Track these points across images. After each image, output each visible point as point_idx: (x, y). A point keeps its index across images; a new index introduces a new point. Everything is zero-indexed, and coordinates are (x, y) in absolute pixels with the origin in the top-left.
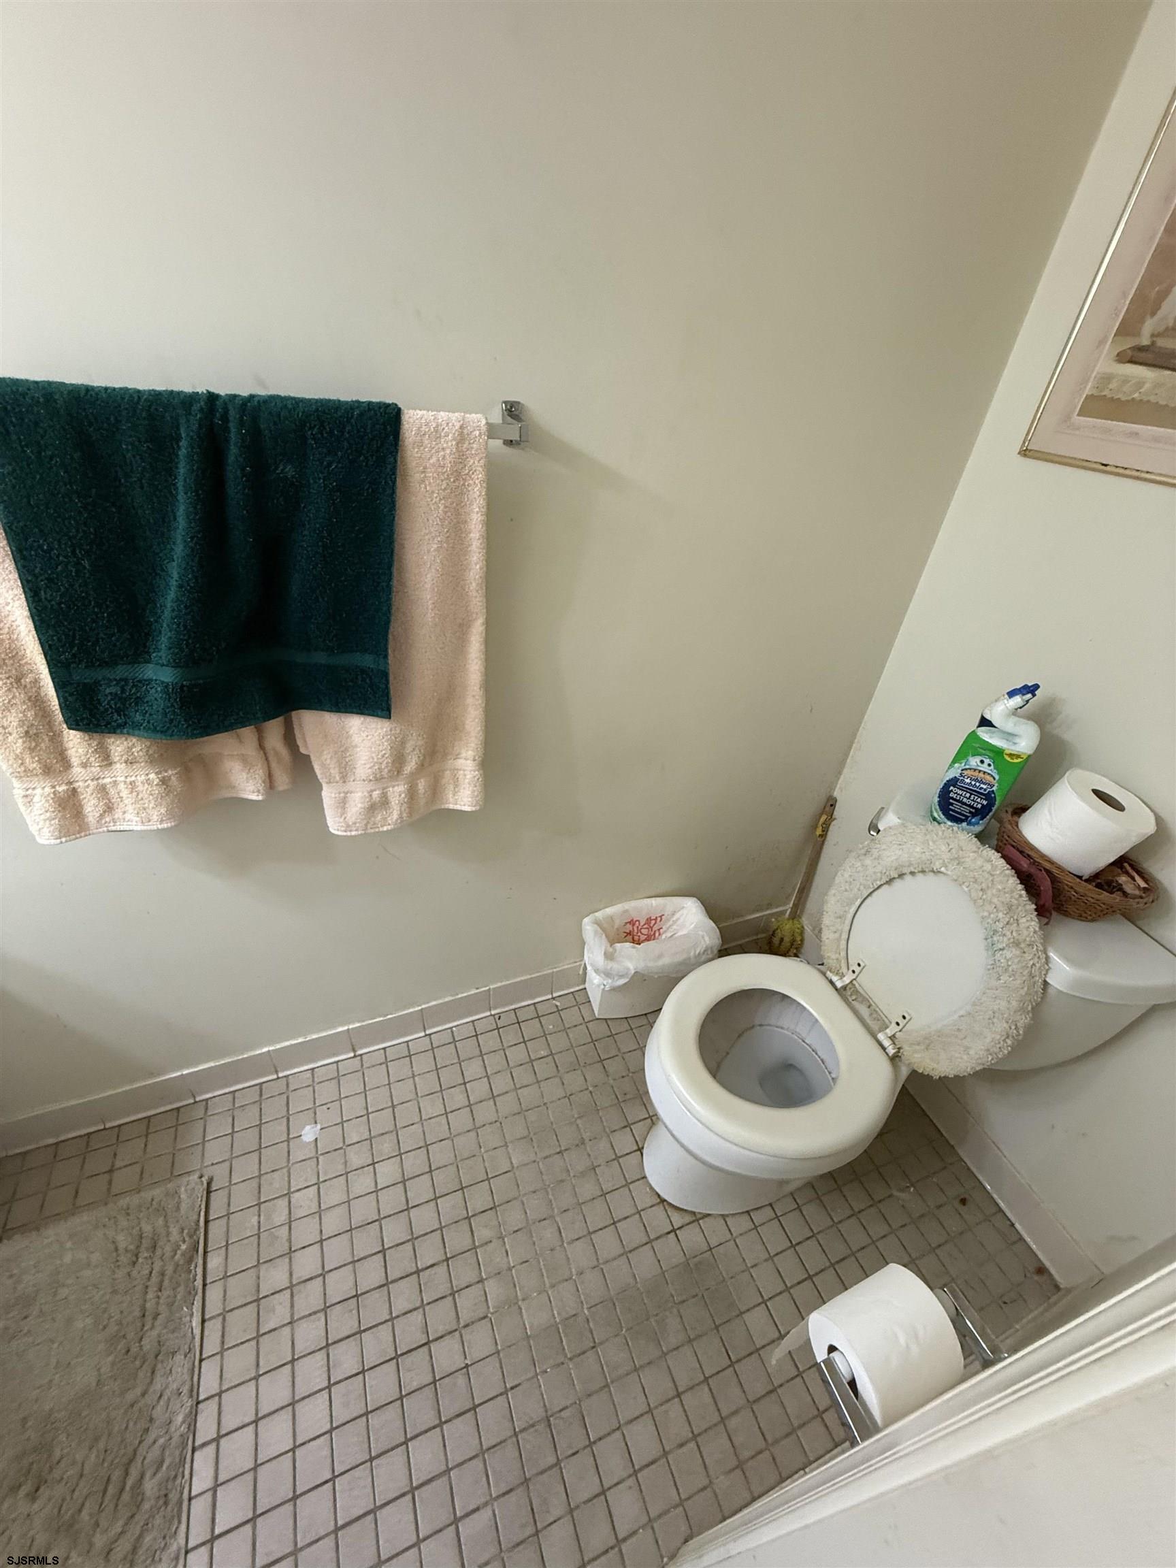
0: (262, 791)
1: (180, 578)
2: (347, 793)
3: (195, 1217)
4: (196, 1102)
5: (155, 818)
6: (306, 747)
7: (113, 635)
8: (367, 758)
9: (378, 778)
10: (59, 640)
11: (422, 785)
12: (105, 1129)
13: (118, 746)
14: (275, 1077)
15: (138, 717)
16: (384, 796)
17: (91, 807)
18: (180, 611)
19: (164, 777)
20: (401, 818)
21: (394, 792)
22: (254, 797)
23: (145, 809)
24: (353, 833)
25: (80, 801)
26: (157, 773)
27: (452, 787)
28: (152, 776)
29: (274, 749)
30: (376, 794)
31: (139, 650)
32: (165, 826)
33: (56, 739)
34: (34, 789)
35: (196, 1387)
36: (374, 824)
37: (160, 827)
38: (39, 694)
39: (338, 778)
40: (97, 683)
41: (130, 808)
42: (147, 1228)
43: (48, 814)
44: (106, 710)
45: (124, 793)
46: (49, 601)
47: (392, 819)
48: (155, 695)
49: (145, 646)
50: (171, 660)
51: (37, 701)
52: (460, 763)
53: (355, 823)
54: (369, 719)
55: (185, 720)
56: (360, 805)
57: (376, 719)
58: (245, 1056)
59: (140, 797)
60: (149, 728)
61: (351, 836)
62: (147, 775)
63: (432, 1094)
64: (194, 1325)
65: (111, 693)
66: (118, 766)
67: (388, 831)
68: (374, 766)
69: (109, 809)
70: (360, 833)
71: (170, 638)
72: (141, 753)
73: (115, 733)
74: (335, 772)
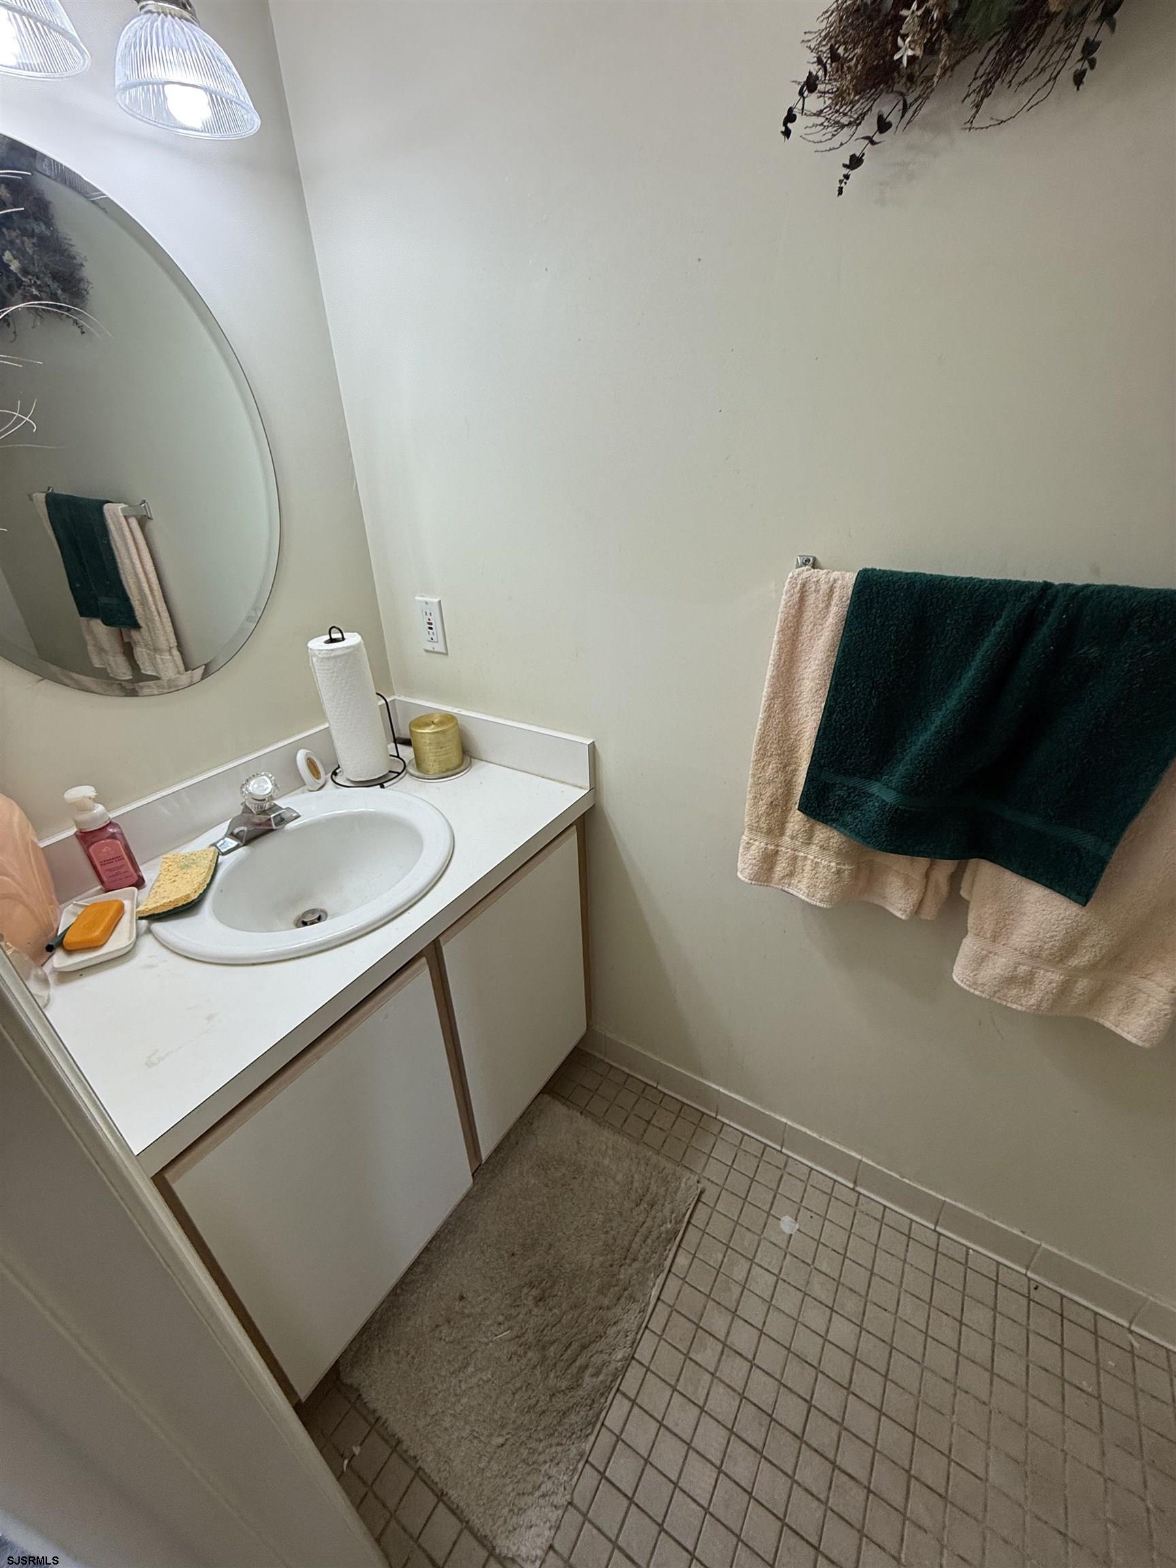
0: (908, 912)
1: (941, 726)
2: (991, 953)
3: (684, 1210)
4: (715, 1118)
5: (819, 896)
6: (970, 892)
7: (865, 754)
8: (1031, 930)
9: (1034, 955)
10: (827, 749)
11: (1082, 985)
12: (656, 1088)
13: (823, 833)
14: (779, 1149)
15: (849, 819)
16: (1032, 974)
17: (781, 867)
18: (927, 751)
19: (841, 869)
20: (1039, 1006)
21: (1043, 977)
22: (899, 914)
23: (815, 886)
24: (977, 993)
25: (776, 860)
26: (837, 864)
27: (1120, 1005)
28: (833, 864)
29: (937, 881)
30: (1022, 969)
31: (874, 773)
32: (822, 905)
33: (786, 812)
34: (755, 840)
35: (637, 1341)
36: (1005, 995)
37: (818, 904)
38: (792, 779)
39: (989, 936)
40: (834, 785)
41: (805, 881)
42: (653, 1188)
43: (754, 861)
44: (830, 805)
45: (808, 868)
46: (836, 722)
47: (1027, 1001)
48: (872, 807)
49: (882, 769)
50: (900, 787)
51: (788, 785)
52: (1149, 985)
53: (984, 984)
54: (1055, 895)
55: (886, 836)
56: (998, 971)
57: (1063, 898)
58: (767, 1113)
59: (816, 876)
60: (854, 831)
61: (973, 994)
62: (830, 862)
63: (918, 1298)
64: (653, 1293)
65: (839, 795)
66: (814, 846)
67: (1015, 1010)
68: (1035, 941)
69: (791, 874)
70: (984, 996)
71: (908, 769)
72: (835, 845)
73: (826, 823)
74: (989, 927)
